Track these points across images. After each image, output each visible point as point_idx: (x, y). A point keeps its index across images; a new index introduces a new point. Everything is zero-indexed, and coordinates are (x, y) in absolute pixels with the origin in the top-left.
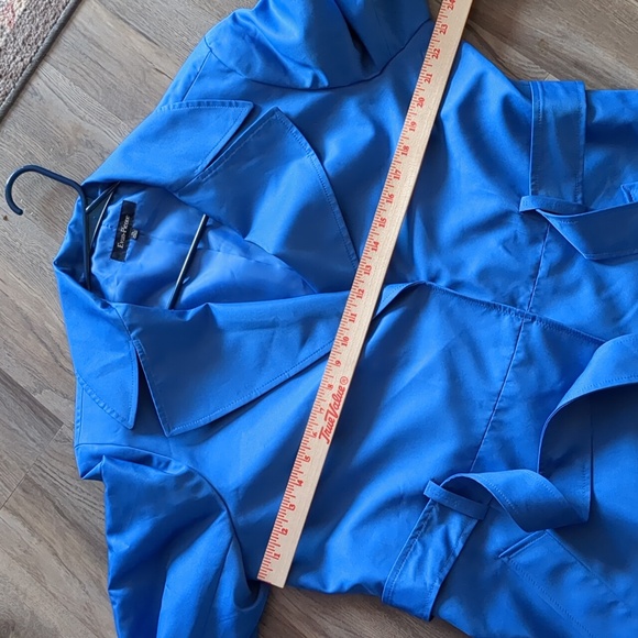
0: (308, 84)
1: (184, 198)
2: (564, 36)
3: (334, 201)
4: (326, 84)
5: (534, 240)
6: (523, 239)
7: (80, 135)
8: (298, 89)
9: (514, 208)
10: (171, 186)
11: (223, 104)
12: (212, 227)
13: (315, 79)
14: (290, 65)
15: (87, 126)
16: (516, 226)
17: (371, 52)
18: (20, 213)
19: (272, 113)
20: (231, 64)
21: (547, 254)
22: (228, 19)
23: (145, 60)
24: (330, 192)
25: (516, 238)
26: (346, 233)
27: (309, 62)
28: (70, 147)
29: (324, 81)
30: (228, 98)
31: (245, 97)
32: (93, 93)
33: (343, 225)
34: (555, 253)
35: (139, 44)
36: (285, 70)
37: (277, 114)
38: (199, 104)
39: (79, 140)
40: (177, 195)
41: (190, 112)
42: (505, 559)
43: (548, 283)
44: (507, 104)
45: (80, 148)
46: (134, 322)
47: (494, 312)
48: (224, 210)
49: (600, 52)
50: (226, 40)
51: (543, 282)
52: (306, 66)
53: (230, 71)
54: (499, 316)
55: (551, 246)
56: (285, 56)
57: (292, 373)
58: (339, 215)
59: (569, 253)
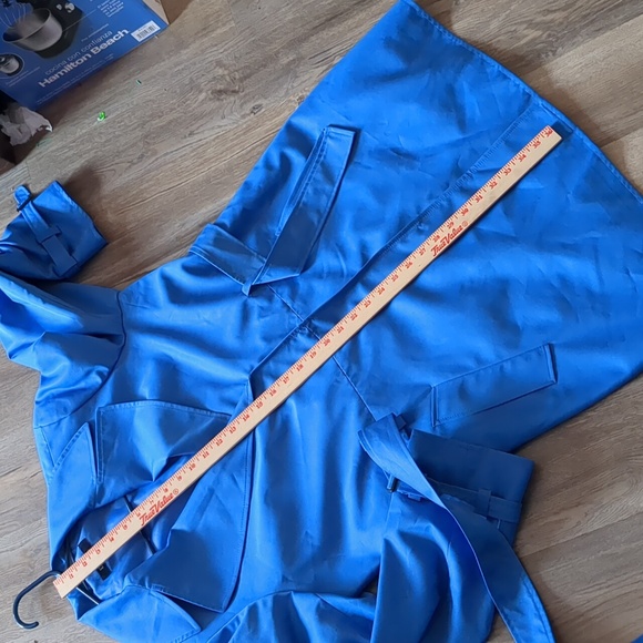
0: (99, 380)
1: (103, 502)
2: (183, 225)
3: (169, 405)
4: (107, 369)
5: (270, 299)
6: (265, 304)
7: (28, 554)
8: (99, 389)
9: (245, 298)
10: (89, 504)
11: (74, 441)
12: (133, 498)
13: (100, 374)
14: (82, 385)
15: (27, 545)
16: (255, 303)
17: (111, 332)
18: (37, 624)
19: (99, 412)
20: (56, 419)
21: (283, 295)
22: (36, 406)
23: (22, 480)
24: (163, 403)
25: (262, 308)
26: (192, 410)
27: (87, 369)
28: (30, 566)
29: (104, 369)
30: (72, 435)
31: (80, 425)
32: (15, 528)
33: (186, 408)
34: (286, 290)
35: (12, 478)
36: (84, 390)
37: (102, 410)
38: (63, 456)
39: (30, 557)
40: (98, 505)
41: (63, 464)
42: (437, 423)
43: (298, 304)
44: (187, 269)
45: (35, 558)
46: (139, 578)
47: (292, 342)
48: (127, 481)
49: (204, 210)
50: (43, 413)
51: (295, 306)
52: (88, 374)
53: (59, 421)
54: (295, 340)
55: (280, 291)
56: (74, 385)
57: (247, 502)
58: (180, 407)
59: (291, 282)
